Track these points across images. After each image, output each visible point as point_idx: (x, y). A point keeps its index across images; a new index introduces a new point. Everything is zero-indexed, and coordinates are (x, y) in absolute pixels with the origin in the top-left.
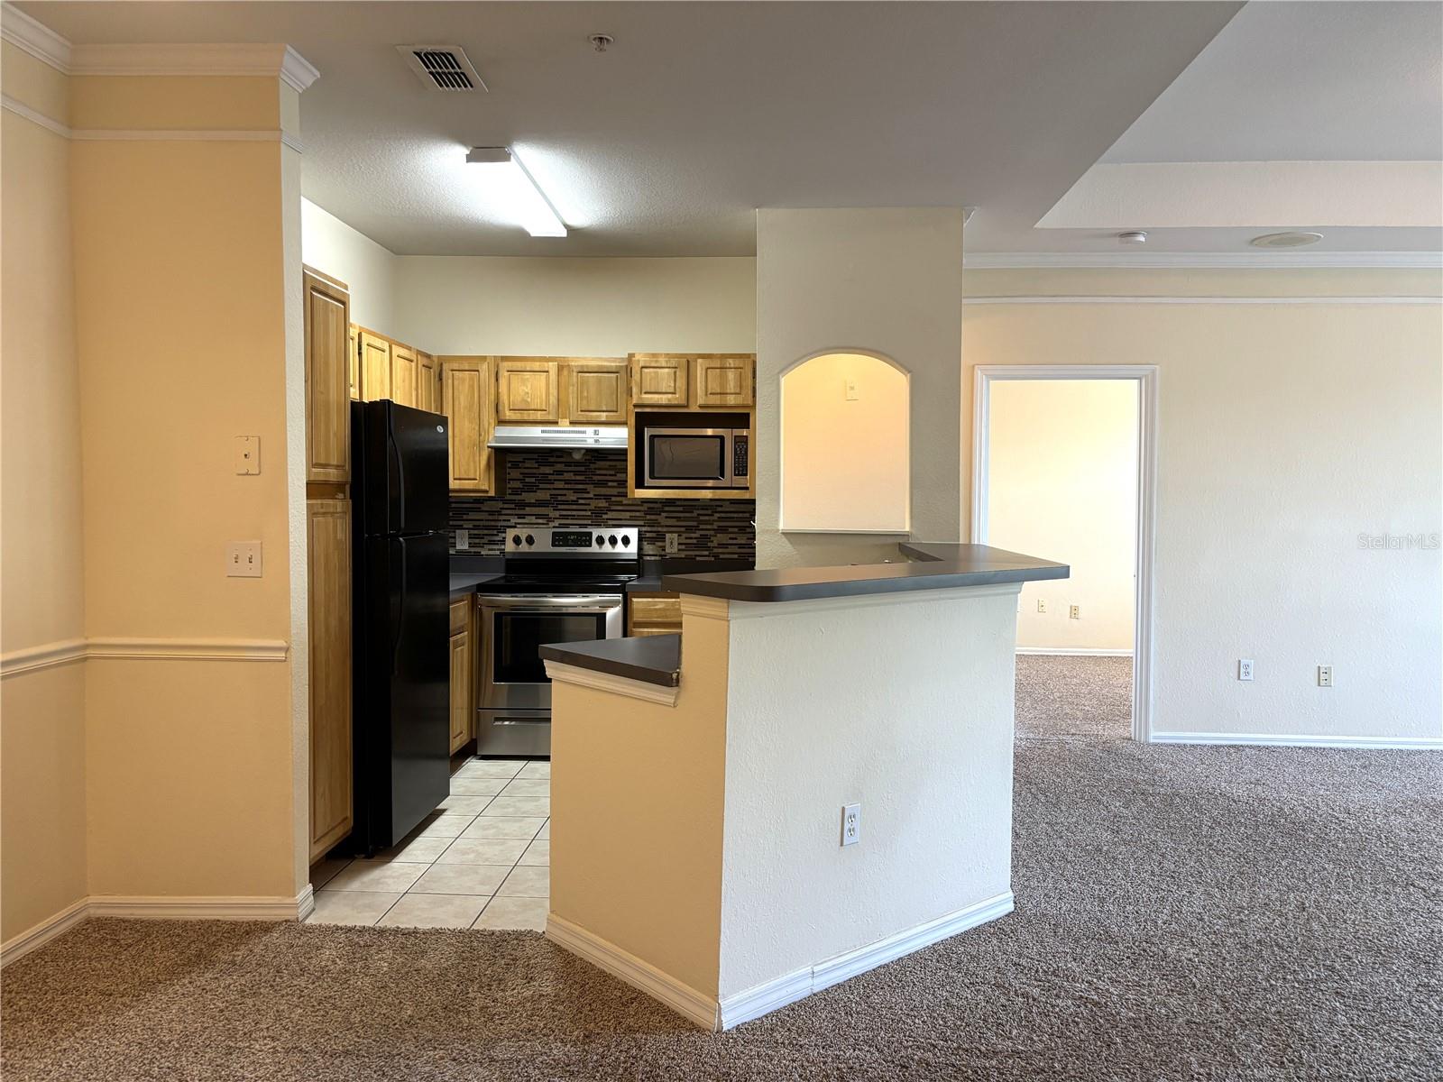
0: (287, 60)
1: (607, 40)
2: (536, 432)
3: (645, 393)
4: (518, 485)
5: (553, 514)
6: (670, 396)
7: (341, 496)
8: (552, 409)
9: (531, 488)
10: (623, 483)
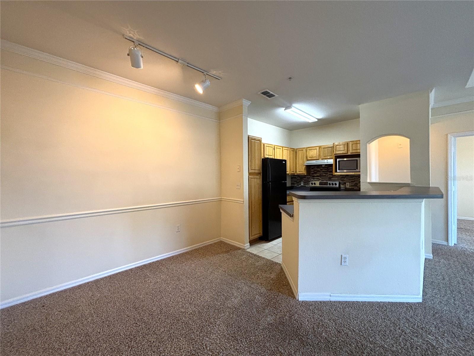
0: (244, 101)
1: (292, 78)
2: (314, 162)
3: (337, 151)
4: (313, 172)
5: (320, 178)
6: (343, 151)
7: (260, 175)
8: (318, 157)
9: (316, 173)
10: (332, 172)
